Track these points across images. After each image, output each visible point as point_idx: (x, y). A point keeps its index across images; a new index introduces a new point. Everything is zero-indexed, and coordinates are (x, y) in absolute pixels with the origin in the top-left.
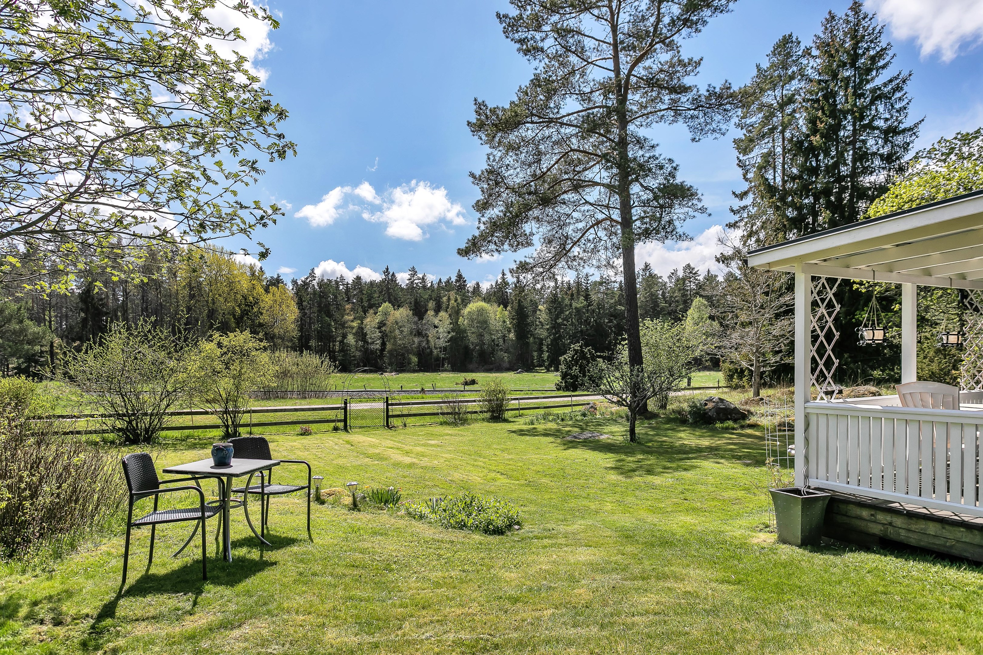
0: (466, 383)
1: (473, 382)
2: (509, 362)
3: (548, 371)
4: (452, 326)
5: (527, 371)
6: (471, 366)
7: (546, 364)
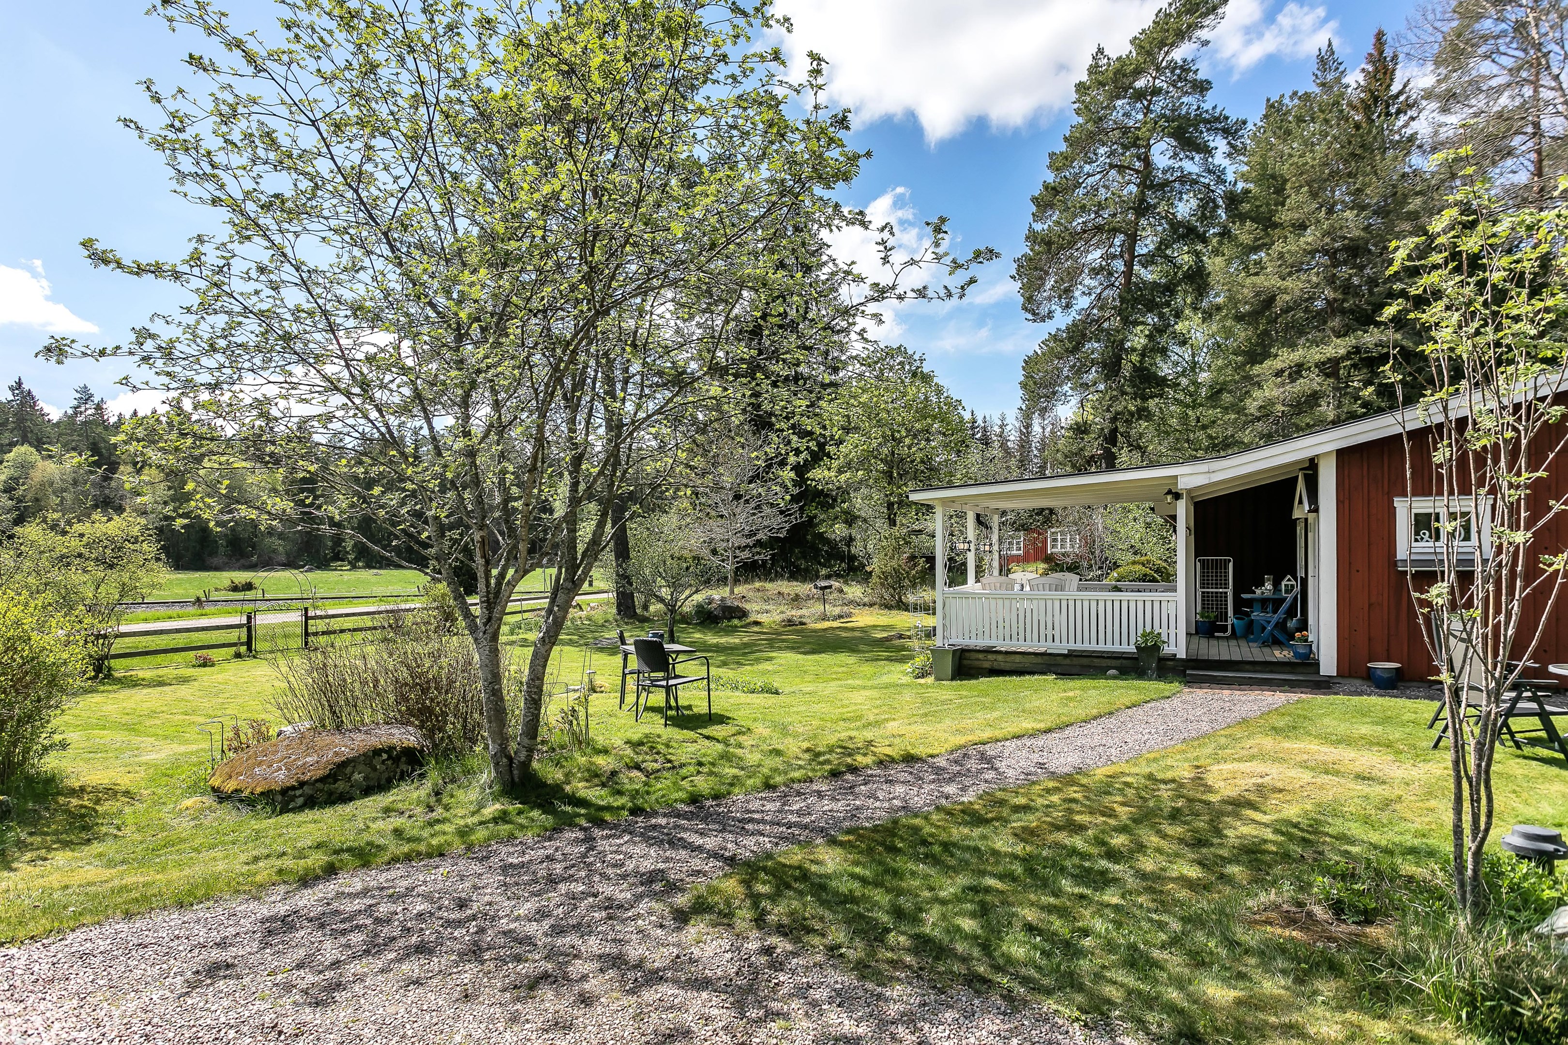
0: (235, 589)
1: (249, 587)
2: (288, 554)
3: (354, 567)
4: (172, 492)
5: (318, 568)
6: (215, 561)
7: (351, 557)
